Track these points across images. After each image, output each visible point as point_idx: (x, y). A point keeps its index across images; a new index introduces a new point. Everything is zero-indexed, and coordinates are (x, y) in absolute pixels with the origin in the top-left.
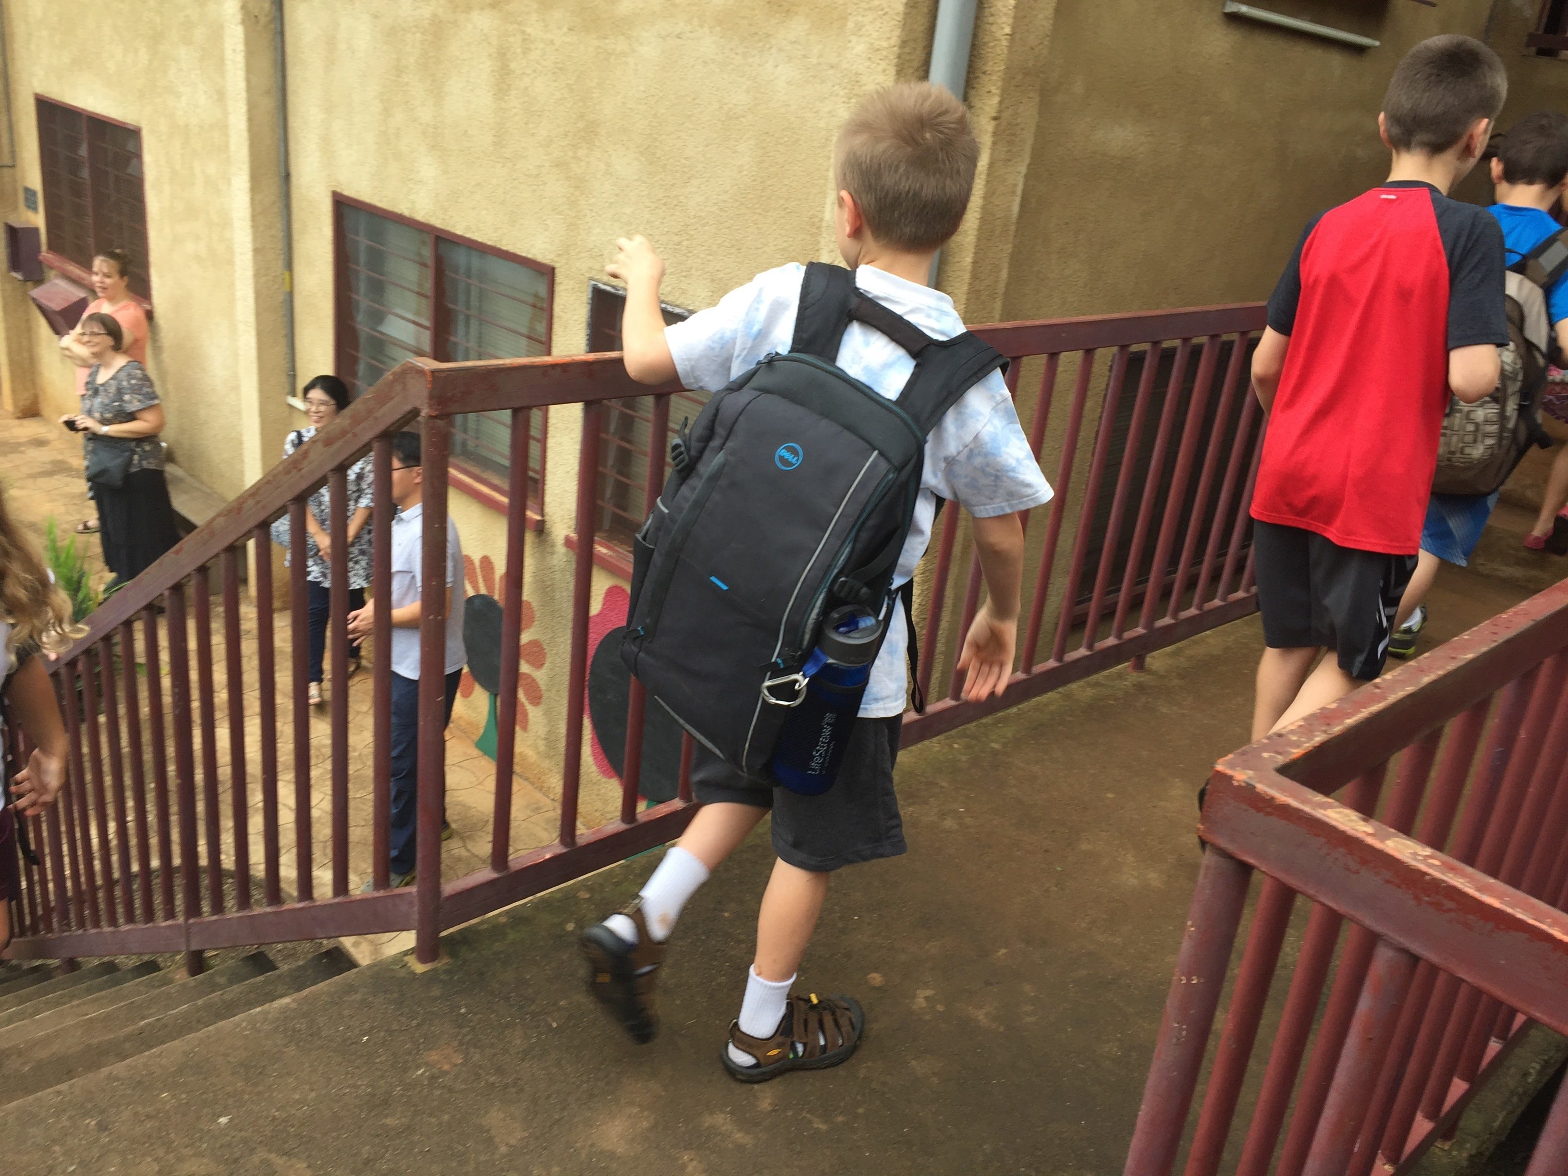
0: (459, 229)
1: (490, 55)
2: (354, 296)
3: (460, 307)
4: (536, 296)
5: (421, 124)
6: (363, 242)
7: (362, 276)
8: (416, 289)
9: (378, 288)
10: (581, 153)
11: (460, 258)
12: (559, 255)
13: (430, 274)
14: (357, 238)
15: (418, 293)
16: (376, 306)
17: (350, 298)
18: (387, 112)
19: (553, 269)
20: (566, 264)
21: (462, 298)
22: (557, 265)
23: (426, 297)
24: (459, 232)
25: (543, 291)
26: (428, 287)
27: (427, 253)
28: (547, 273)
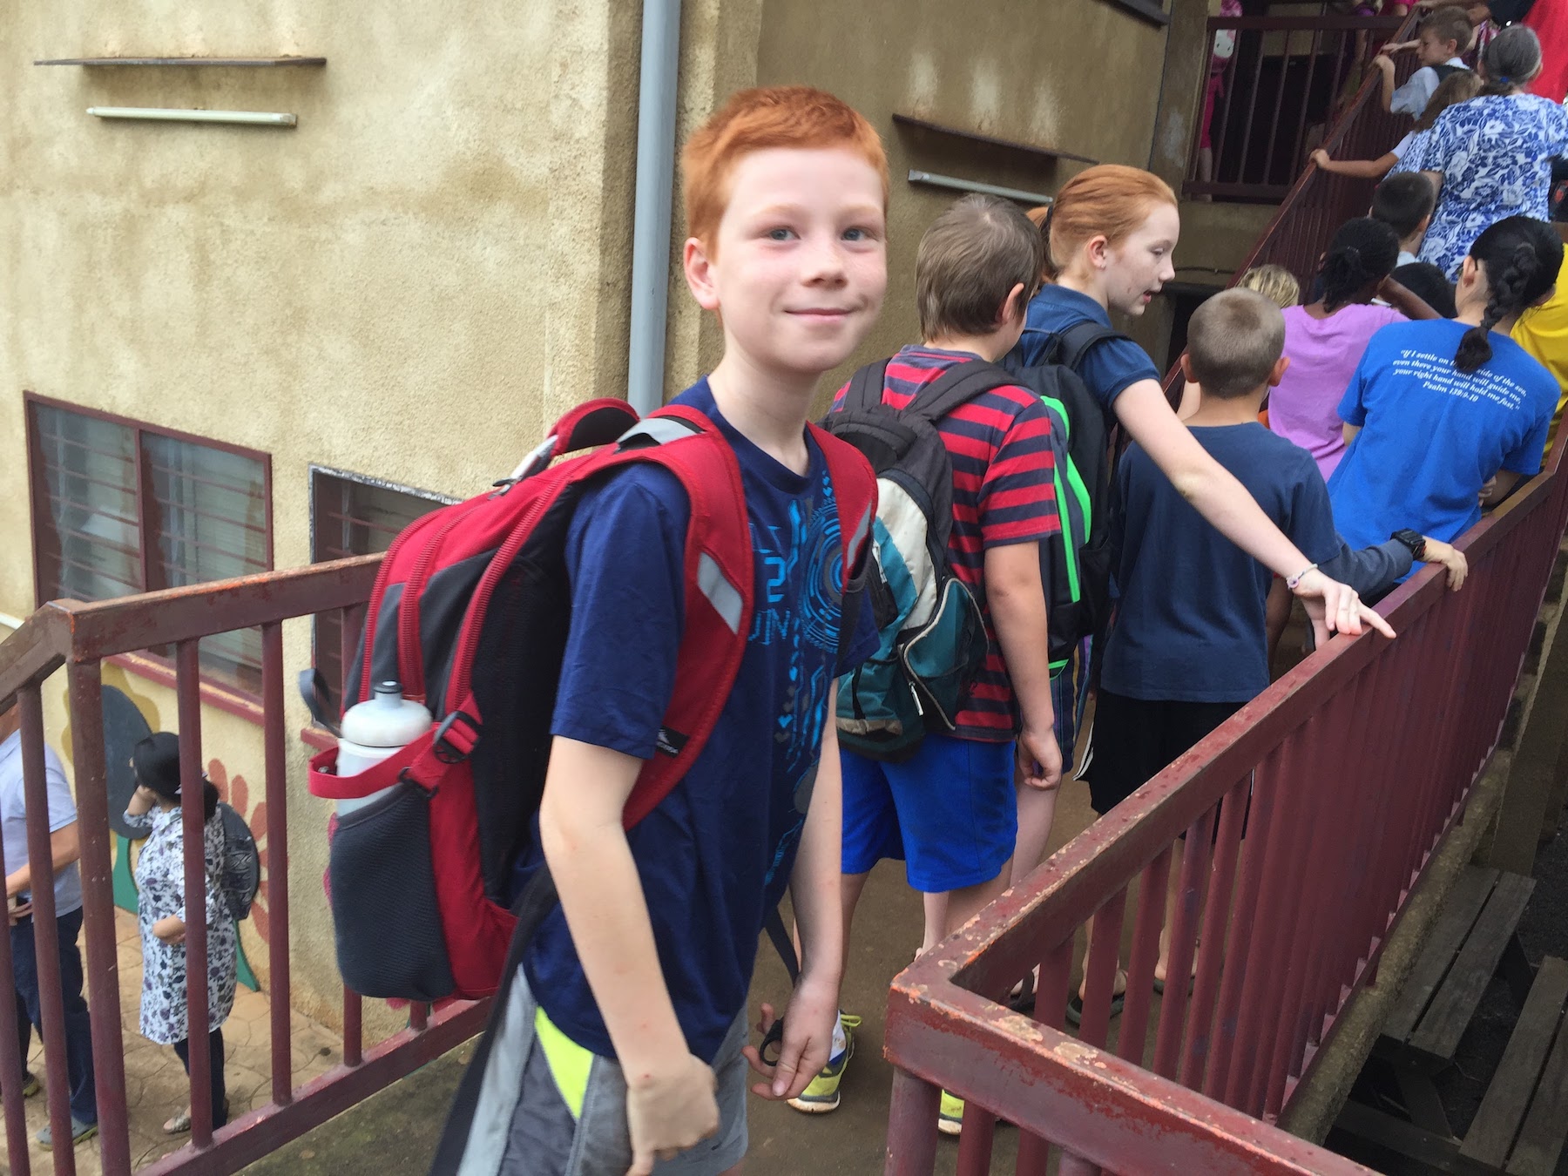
0: (165, 422)
1: (187, 247)
2: (53, 497)
3: (172, 500)
4: (253, 484)
5: (117, 318)
6: (59, 441)
7: (62, 477)
8: (121, 484)
9: (80, 487)
10: (290, 339)
11: (168, 450)
12: (274, 442)
13: (135, 469)
14: (55, 438)
15: (124, 490)
16: (78, 506)
17: (48, 500)
18: (80, 308)
19: (270, 456)
20: (283, 450)
21: (173, 492)
22: (273, 452)
23: (133, 493)
24: (165, 425)
25: (260, 479)
26: (135, 483)
27: (132, 447)
28: (264, 461)
